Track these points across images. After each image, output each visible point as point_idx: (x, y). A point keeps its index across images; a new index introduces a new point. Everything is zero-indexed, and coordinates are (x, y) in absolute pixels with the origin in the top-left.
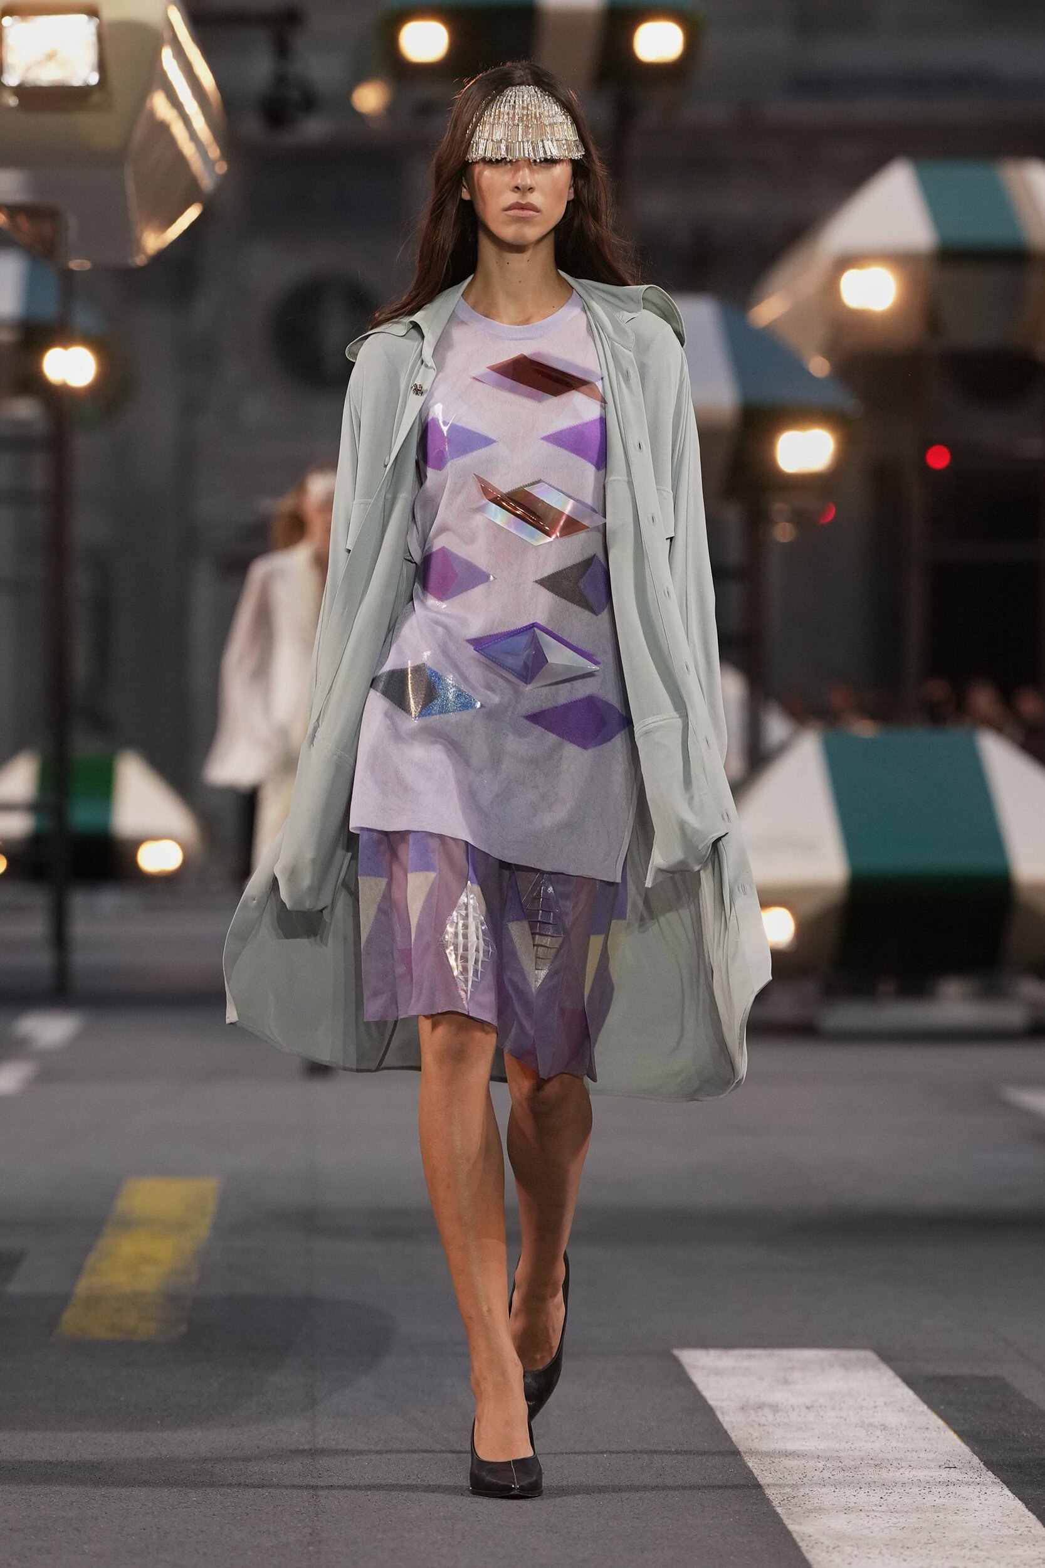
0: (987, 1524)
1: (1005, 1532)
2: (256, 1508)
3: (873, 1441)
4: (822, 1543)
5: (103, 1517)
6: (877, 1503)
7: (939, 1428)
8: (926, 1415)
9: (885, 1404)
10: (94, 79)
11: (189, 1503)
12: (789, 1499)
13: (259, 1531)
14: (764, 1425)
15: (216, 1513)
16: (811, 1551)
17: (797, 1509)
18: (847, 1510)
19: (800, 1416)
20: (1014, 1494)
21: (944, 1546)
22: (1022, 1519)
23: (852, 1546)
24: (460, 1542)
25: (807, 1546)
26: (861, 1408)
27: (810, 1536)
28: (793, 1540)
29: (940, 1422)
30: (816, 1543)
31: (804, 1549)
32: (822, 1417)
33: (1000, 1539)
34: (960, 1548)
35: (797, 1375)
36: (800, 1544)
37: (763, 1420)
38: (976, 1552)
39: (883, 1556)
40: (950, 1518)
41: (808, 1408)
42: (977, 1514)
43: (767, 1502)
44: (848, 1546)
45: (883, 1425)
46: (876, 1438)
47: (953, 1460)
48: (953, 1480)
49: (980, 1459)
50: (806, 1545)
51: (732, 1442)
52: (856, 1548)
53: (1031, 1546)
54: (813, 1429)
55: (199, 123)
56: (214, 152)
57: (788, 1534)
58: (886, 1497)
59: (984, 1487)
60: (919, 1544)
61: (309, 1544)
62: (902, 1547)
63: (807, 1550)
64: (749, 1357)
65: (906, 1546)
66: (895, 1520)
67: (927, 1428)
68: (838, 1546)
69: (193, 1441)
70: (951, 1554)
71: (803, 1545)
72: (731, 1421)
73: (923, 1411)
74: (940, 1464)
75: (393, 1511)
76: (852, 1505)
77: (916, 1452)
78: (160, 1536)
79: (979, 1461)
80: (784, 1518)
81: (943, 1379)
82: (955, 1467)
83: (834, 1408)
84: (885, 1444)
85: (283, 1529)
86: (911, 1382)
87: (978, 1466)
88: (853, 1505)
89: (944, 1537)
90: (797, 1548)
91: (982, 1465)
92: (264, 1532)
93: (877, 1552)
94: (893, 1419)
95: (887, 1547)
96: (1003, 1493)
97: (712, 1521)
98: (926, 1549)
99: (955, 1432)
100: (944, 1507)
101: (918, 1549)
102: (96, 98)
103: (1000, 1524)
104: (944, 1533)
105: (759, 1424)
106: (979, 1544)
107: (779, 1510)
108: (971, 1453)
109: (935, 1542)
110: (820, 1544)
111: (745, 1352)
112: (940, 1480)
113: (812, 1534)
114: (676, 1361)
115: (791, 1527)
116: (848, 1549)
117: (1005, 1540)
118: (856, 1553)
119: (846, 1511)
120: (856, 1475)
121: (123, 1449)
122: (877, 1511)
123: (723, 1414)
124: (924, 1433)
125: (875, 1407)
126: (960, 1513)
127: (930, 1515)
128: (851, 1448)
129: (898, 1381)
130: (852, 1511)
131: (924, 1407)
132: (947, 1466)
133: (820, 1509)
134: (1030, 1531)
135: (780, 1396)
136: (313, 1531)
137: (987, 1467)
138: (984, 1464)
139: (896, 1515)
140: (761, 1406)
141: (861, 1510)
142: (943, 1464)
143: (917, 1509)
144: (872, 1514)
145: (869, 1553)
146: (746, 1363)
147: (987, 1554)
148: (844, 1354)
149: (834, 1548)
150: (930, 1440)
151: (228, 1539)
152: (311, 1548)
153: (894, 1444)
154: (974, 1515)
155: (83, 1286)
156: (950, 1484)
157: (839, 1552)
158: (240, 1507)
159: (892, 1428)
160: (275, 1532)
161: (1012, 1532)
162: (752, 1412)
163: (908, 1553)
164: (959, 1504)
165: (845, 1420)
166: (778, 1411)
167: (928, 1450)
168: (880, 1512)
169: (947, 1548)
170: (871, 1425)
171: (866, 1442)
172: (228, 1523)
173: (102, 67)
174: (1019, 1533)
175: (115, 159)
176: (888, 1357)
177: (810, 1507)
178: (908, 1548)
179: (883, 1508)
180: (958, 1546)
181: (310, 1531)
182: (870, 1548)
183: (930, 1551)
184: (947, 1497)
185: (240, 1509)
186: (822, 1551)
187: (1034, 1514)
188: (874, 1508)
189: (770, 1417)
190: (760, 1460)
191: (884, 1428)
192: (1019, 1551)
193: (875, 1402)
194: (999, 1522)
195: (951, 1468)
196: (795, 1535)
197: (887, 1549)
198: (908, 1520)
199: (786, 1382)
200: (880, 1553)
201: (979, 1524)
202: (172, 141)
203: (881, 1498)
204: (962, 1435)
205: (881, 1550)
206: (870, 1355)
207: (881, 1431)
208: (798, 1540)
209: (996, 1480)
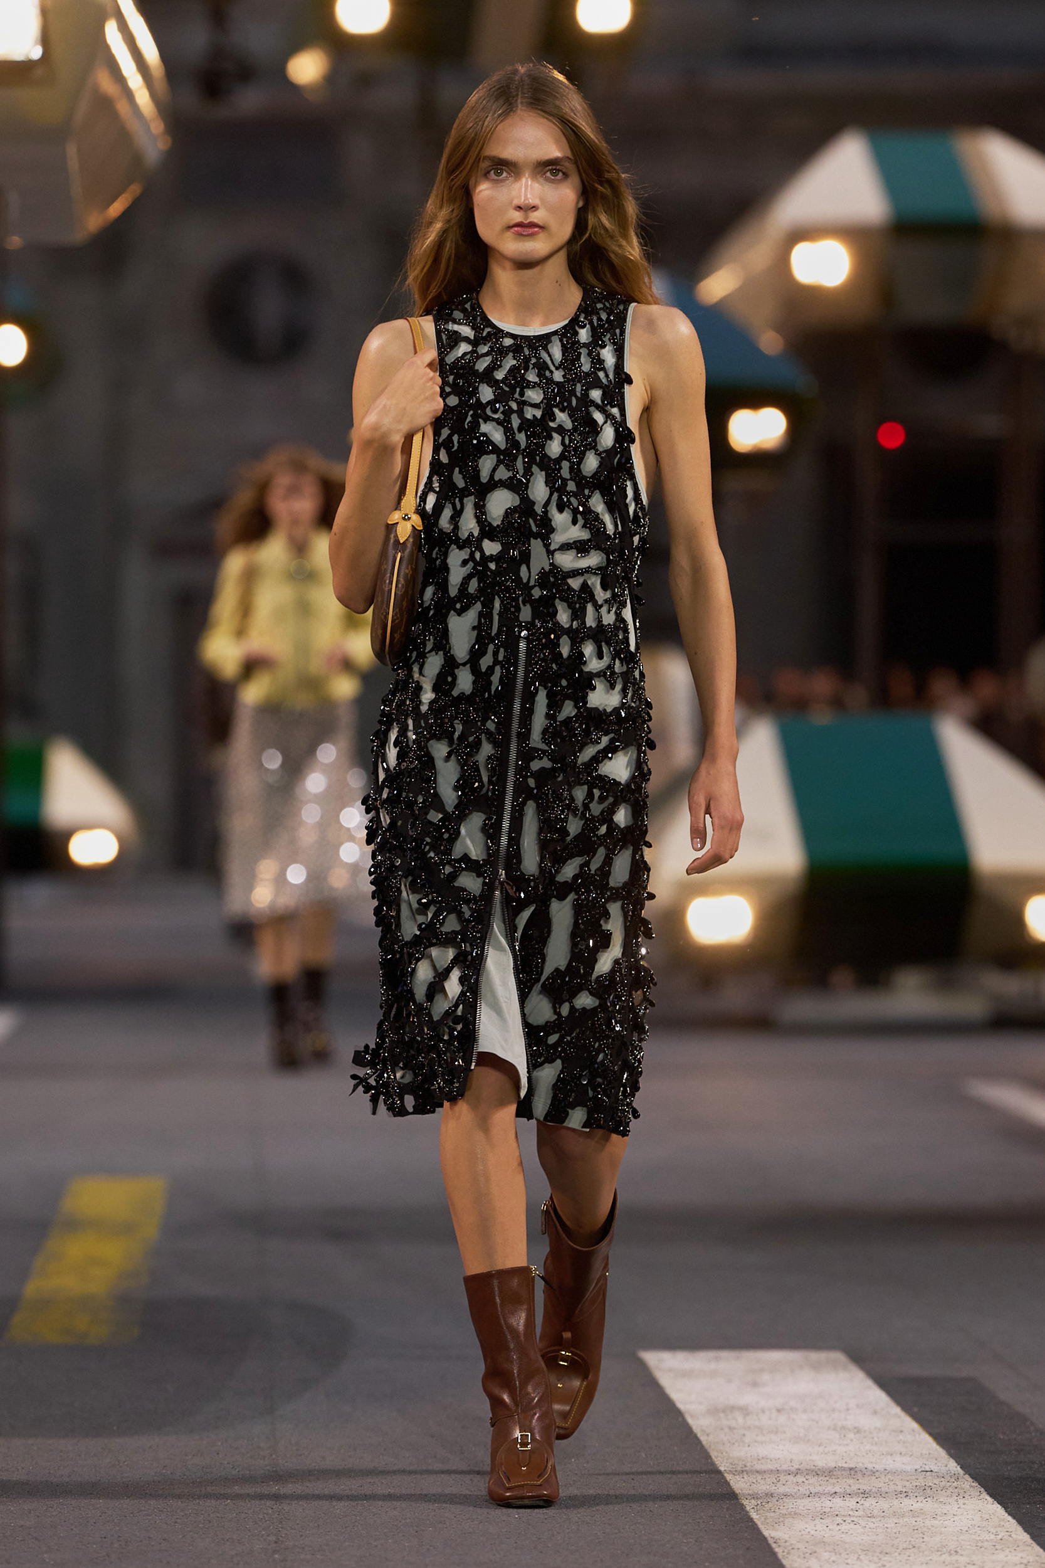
0: (967, 1529)
1: (985, 1536)
2: (218, 1515)
3: (847, 1445)
4: (798, 1549)
5: (62, 1526)
6: (854, 1508)
7: (913, 1431)
8: (899, 1417)
9: (858, 1406)
10: (36, 53)
11: (150, 1511)
12: (763, 1504)
13: (223, 1539)
14: (734, 1428)
15: (178, 1521)
16: (787, 1557)
17: (772, 1514)
18: (823, 1515)
19: (770, 1419)
20: (993, 1498)
21: (923, 1552)
22: (1002, 1523)
23: (830, 1552)
24: (428, 1549)
25: (783, 1552)
26: (833, 1410)
27: (786, 1542)
28: (769, 1545)
29: (915, 1425)
30: (793, 1549)
31: (780, 1556)
32: (794, 1420)
33: (979, 1544)
34: (939, 1553)
35: (766, 1377)
36: (777, 1550)
37: (733, 1423)
38: (957, 1557)
39: (861, 1560)
40: (928, 1523)
41: (779, 1411)
42: (956, 1518)
43: (742, 1507)
44: (826, 1552)
45: (855, 1428)
46: (849, 1441)
47: (929, 1463)
48: (930, 1484)
49: (956, 1462)
50: (781, 1551)
51: (702, 1446)
52: (833, 1554)
53: (1012, 1550)
54: (785, 1432)
55: (143, 98)
56: (157, 127)
57: (765, 1539)
58: (862, 1502)
59: (962, 1491)
60: (897, 1549)
61: (275, 1552)
62: (881, 1553)
63: (784, 1556)
64: (717, 1359)
65: (885, 1551)
66: (872, 1526)
67: (901, 1432)
68: (815, 1552)
69: (150, 1447)
70: (931, 1560)
71: (779, 1551)
72: (699, 1423)
73: (896, 1415)
74: (916, 1467)
75: (358, 1518)
76: (827, 1510)
77: (891, 1455)
78: (120, 1545)
79: (956, 1464)
80: (759, 1523)
81: (918, 1381)
82: (932, 1471)
83: (805, 1411)
84: (859, 1448)
85: (247, 1537)
86: (883, 1383)
87: (955, 1469)
88: (829, 1510)
89: (923, 1542)
90: (774, 1554)
91: (959, 1468)
92: (227, 1540)
93: (855, 1558)
94: (867, 1422)
95: (864, 1553)
96: (981, 1497)
97: (685, 1527)
98: (905, 1554)
99: (931, 1434)
100: (922, 1511)
101: (896, 1554)
102: (39, 72)
103: (979, 1529)
104: (923, 1538)
105: (730, 1428)
106: (958, 1550)
107: (754, 1515)
108: (947, 1456)
109: (914, 1547)
110: (796, 1550)
111: (711, 1354)
112: (917, 1484)
113: (787, 1539)
114: (642, 1364)
115: (766, 1533)
116: (826, 1555)
117: (986, 1544)
118: (833, 1558)
119: (821, 1516)
120: (830, 1480)
121: (80, 1456)
122: (854, 1516)
123: (692, 1416)
124: (898, 1436)
125: (848, 1409)
126: (939, 1518)
127: (907, 1520)
128: (824, 1451)
129: (870, 1383)
130: (828, 1516)
131: (897, 1410)
132: (924, 1469)
133: (795, 1514)
134: (1010, 1536)
135: (749, 1398)
136: (278, 1539)
137: (964, 1471)
138: (961, 1468)
139: (874, 1520)
140: (733, 1408)
141: (837, 1515)
142: (919, 1467)
143: (894, 1514)
144: (849, 1520)
145: (846, 1559)
146: (713, 1366)
147: (967, 1560)
148: (815, 1356)
149: (811, 1554)
150: (904, 1442)
151: (191, 1548)
152: (277, 1556)
153: (868, 1447)
154: (952, 1519)
155: (33, 1288)
156: (926, 1488)
157: (817, 1558)
158: (202, 1514)
159: (865, 1431)
160: (239, 1540)
161: (993, 1537)
162: (722, 1415)
163: (887, 1558)
164: (937, 1508)
165: (817, 1422)
166: (748, 1414)
167: (903, 1454)
168: (856, 1517)
169: (925, 1553)
170: (843, 1428)
171: (840, 1445)
172: (191, 1532)
173: (45, 40)
174: (999, 1537)
175: (58, 134)
176: (859, 1358)
177: (784, 1512)
178: (887, 1553)
179: (860, 1513)
180: (938, 1551)
181: (274, 1538)
182: (848, 1554)
183: (909, 1556)
184: (924, 1501)
185: (202, 1516)
186: (799, 1557)
187: (1014, 1518)
188: (851, 1513)
189: (741, 1420)
190: (732, 1464)
191: (858, 1431)
192: (1001, 1556)
193: (847, 1404)
194: (979, 1527)
195: (927, 1471)
196: (771, 1541)
197: (865, 1554)
198: (886, 1525)
199: (755, 1384)
200: (858, 1558)
201: (958, 1529)
202: (114, 116)
203: (857, 1502)
204: (936, 1437)
205: (859, 1555)
206: (839, 1356)
207: (855, 1434)
208: (774, 1546)
209: (974, 1484)
